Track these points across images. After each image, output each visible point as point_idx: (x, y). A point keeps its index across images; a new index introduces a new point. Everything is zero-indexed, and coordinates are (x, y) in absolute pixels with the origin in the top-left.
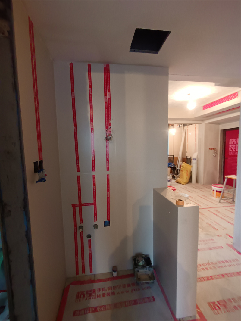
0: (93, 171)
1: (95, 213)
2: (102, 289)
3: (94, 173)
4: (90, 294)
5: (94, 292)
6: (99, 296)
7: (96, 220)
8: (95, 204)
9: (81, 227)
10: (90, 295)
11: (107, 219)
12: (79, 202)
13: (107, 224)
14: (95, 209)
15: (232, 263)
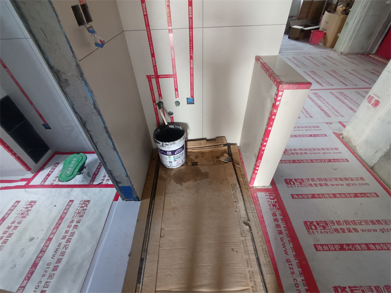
1: (176, 88)
7: (177, 96)
8: (174, 76)
9: (161, 103)
11: (191, 96)
12: (155, 73)
13: (191, 101)
14: (176, 83)
15: (328, 151)
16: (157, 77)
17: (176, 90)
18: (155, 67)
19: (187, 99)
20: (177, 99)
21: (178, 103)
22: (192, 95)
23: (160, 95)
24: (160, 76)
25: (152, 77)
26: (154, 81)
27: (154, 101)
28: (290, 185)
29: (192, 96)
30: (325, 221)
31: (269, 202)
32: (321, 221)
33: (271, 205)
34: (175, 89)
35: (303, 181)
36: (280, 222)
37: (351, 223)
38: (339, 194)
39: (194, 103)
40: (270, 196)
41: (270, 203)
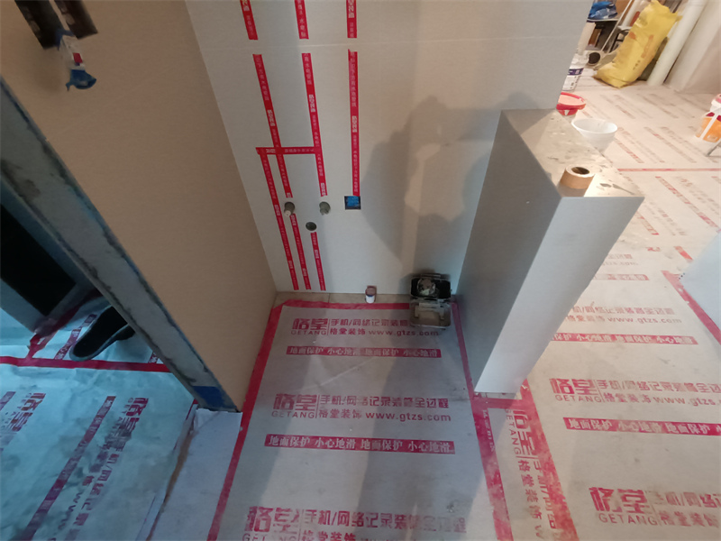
0: (301, 37)
1: (322, 175)
2: (342, 321)
3: (304, 46)
4: (319, 325)
5: (326, 323)
6: (334, 331)
7: (324, 192)
8: (316, 150)
9: (290, 206)
10: (319, 327)
11: (354, 193)
12: (275, 143)
13: (352, 203)
14: (320, 163)
15: (652, 317)
16: (280, 151)
17: (322, 179)
18: (274, 129)
19: (346, 198)
20: (324, 199)
21: (325, 208)
22: (356, 190)
23: (287, 189)
24: (286, 151)
25: (268, 151)
26: (272, 159)
27: (275, 201)
28: (562, 395)
29: (357, 193)
30: (640, 492)
31: (513, 433)
32: (631, 491)
33: (518, 442)
34: (320, 177)
35: (592, 385)
36: (537, 487)
37: (701, 501)
38: (674, 423)
39: (359, 208)
40: (516, 417)
41: (516, 436)
